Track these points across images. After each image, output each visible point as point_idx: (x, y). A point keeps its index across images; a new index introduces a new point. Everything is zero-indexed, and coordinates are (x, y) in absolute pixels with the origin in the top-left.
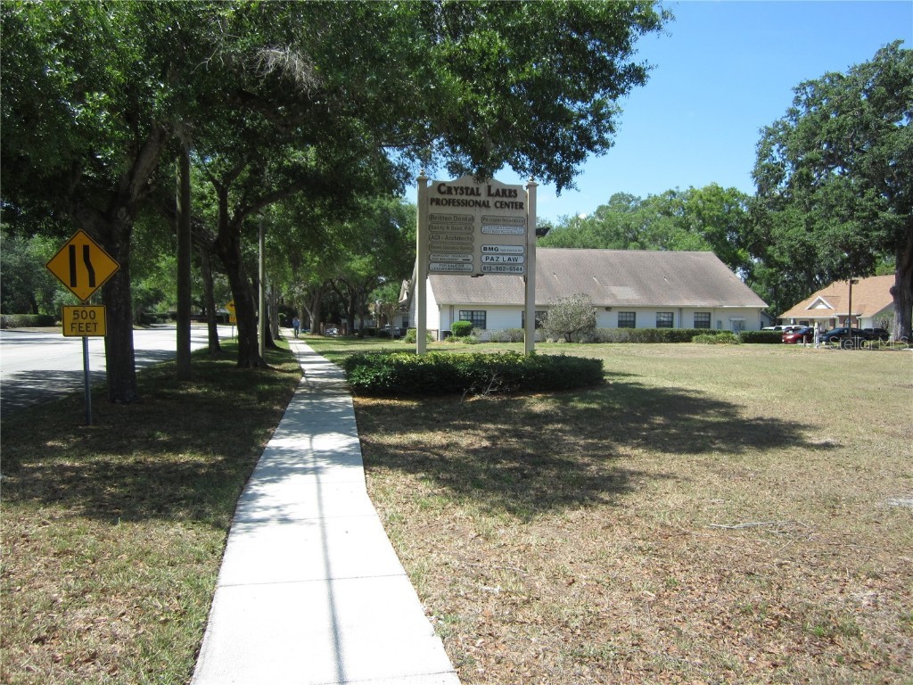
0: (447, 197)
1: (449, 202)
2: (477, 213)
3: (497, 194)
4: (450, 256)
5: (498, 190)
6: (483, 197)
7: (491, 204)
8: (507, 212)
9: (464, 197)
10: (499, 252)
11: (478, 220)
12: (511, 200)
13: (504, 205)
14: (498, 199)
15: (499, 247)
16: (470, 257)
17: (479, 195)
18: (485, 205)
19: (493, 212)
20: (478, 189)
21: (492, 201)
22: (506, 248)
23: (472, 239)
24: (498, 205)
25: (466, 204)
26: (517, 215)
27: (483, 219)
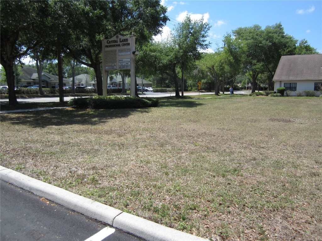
0: (109, 44)
1: (110, 46)
2: (117, 49)
3: (122, 41)
4: (111, 64)
5: (122, 40)
6: (119, 43)
7: (121, 45)
8: (126, 47)
9: (114, 44)
10: (123, 61)
11: (117, 51)
12: (126, 42)
13: (124, 45)
14: (123, 43)
15: (124, 60)
16: (116, 64)
17: (117, 42)
18: (119, 45)
19: (122, 48)
20: (117, 40)
21: (121, 43)
22: (125, 60)
23: (116, 58)
24: (123, 45)
25: (114, 46)
26: (128, 48)
27: (119, 50)
